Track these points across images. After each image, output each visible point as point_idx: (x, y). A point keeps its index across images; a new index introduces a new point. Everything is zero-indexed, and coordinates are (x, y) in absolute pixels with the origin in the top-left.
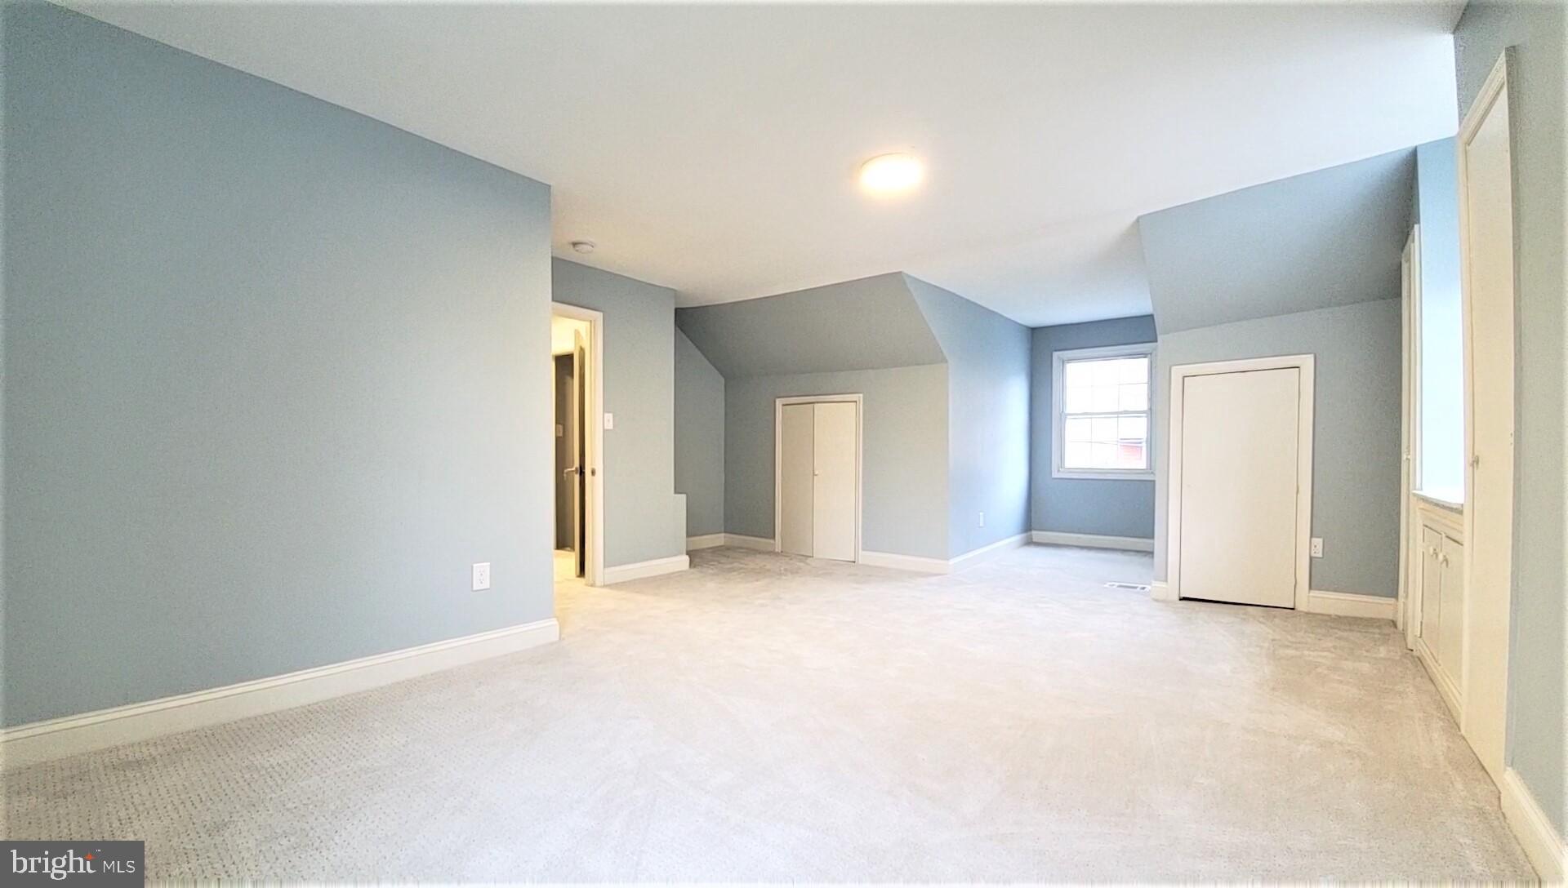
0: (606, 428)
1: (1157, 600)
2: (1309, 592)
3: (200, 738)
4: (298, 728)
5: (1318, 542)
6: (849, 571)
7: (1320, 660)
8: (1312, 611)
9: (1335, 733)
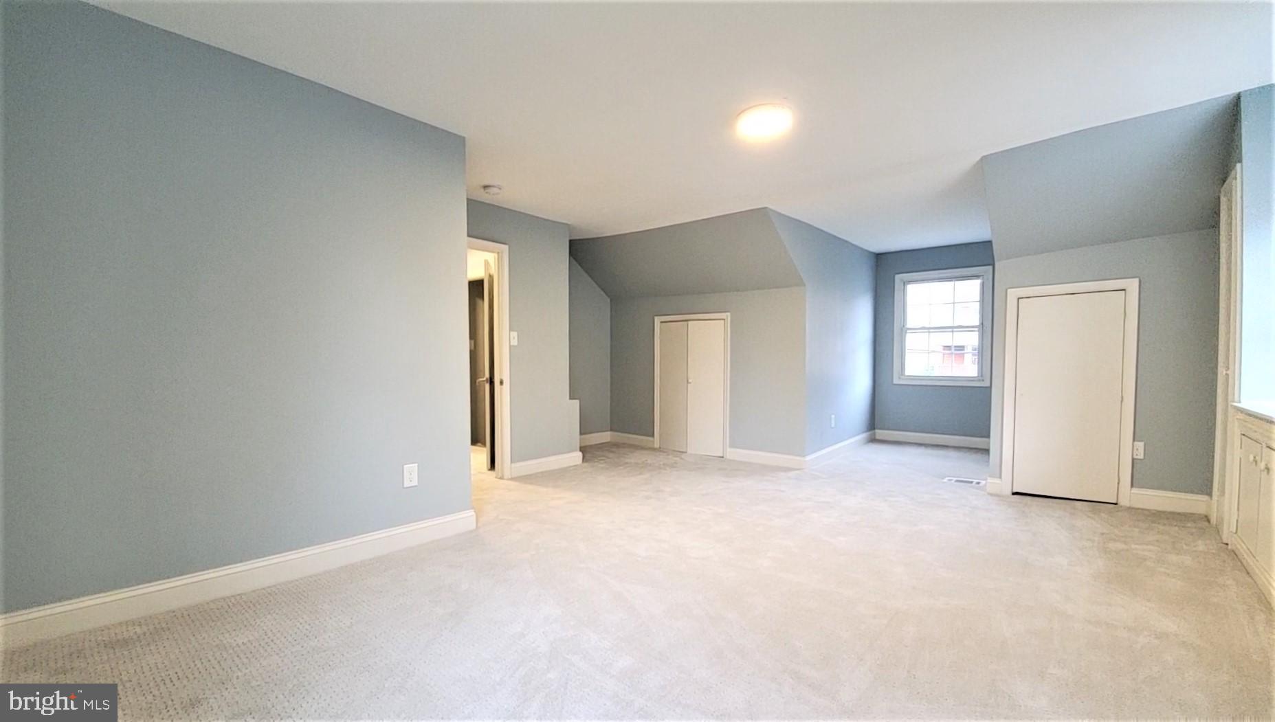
0: (512, 344)
1: (991, 495)
2: (1131, 490)
3: (177, 618)
4: (260, 610)
5: (1140, 445)
6: (720, 465)
7: (1146, 553)
8: (1134, 506)
9: (1168, 625)
